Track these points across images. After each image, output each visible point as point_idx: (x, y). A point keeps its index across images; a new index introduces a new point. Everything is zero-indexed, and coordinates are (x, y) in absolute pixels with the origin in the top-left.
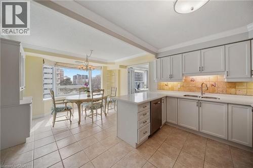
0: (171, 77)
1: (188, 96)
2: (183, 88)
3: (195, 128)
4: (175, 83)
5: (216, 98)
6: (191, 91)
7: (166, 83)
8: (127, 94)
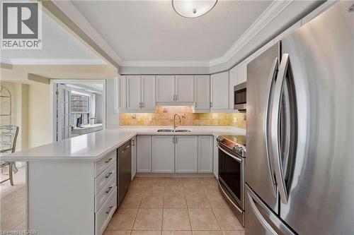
0: (142, 105)
1: (161, 131)
2: (155, 121)
3: (170, 171)
4: (146, 115)
5: (186, 131)
6: (163, 124)
7: (132, 114)
8: (51, 140)
